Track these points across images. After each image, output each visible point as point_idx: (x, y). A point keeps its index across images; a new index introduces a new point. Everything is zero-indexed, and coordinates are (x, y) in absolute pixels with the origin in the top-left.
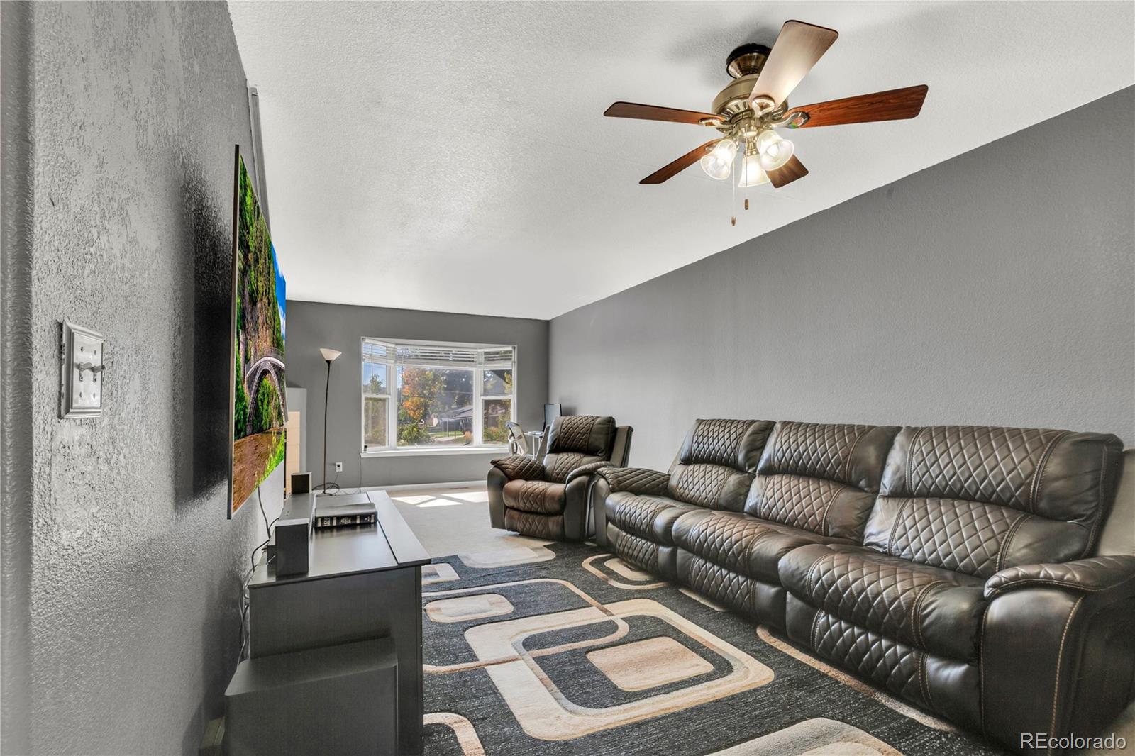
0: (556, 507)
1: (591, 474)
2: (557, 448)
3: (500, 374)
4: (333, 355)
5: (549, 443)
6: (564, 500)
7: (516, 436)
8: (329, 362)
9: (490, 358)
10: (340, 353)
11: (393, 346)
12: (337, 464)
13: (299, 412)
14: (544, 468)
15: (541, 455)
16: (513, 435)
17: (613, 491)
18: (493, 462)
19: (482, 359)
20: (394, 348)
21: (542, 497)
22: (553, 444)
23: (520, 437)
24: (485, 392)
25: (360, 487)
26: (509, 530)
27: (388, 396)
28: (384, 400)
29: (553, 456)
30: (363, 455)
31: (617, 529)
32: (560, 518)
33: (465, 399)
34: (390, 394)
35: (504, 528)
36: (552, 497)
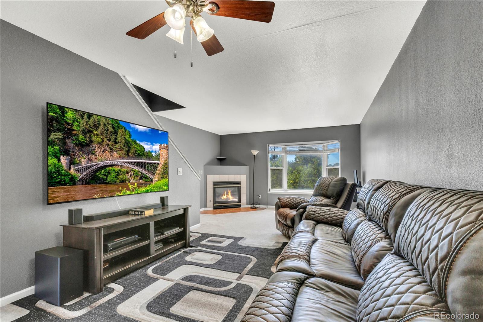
0: (290, 223)
2: (315, 195)
4: (255, 152)
6: (293, 220)
8: (254, 155)
10: (258, 151)
11: (284, 146)
12: (259, 195)
13: (246, 175)
18: (279, 198)
20: (285, 147)
21: (286, 218)
25: (267, 205)
27: (283, 168)
28: (282, 170)
29: (313, 197)
30: (269, 193)
34: (284, 167)
36: (289, 218)
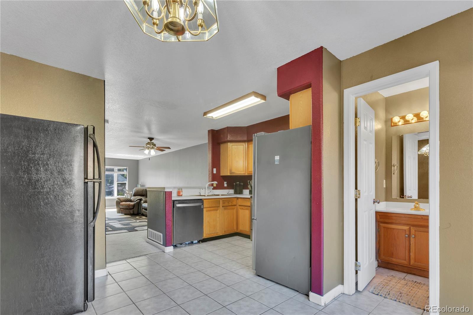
0: (132, 207)
1: (141, 200)
2: (135, 195)
3: (123, 175)
5: (133, 194)
6: (134, 206)
7: (127, 193)
9: (119, 170)
14: (131, 200)
15: (131, 197)
16: (126, 193)
17: (144, 203)
19: (117, 171)
21: (129, 205)
22: (134, 194)
23: (128, 194)
24: (118, 181)
26: (121, 213)
29: (134, 197)
31: (144, 210)
32: (133, 210)
33: (112, 183)
35: (120, 213)
36: (131, 205)
